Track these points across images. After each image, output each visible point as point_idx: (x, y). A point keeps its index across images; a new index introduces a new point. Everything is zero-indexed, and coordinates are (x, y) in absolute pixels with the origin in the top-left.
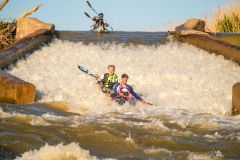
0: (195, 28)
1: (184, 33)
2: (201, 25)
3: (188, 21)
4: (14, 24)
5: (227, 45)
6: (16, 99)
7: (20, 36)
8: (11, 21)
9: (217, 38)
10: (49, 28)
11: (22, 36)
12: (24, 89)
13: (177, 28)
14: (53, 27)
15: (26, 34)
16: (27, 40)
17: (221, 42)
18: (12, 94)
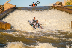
0: (59, 5)
1: (55, 6)
2: (61, 3)
3: (57, 2)
4: (3, 6)
5: (69, 9)
6: (5, 28)
7: (5, 9)
8: (2, 5)
9: (66, 7)
10: (14, 6)
11: (6, 9)
12: (7, 25)
13: (53, 5)
14: (15, 6)
15: (7, 8)
16: (8, 10)
17: (67, 9)
18: (4, 27)
